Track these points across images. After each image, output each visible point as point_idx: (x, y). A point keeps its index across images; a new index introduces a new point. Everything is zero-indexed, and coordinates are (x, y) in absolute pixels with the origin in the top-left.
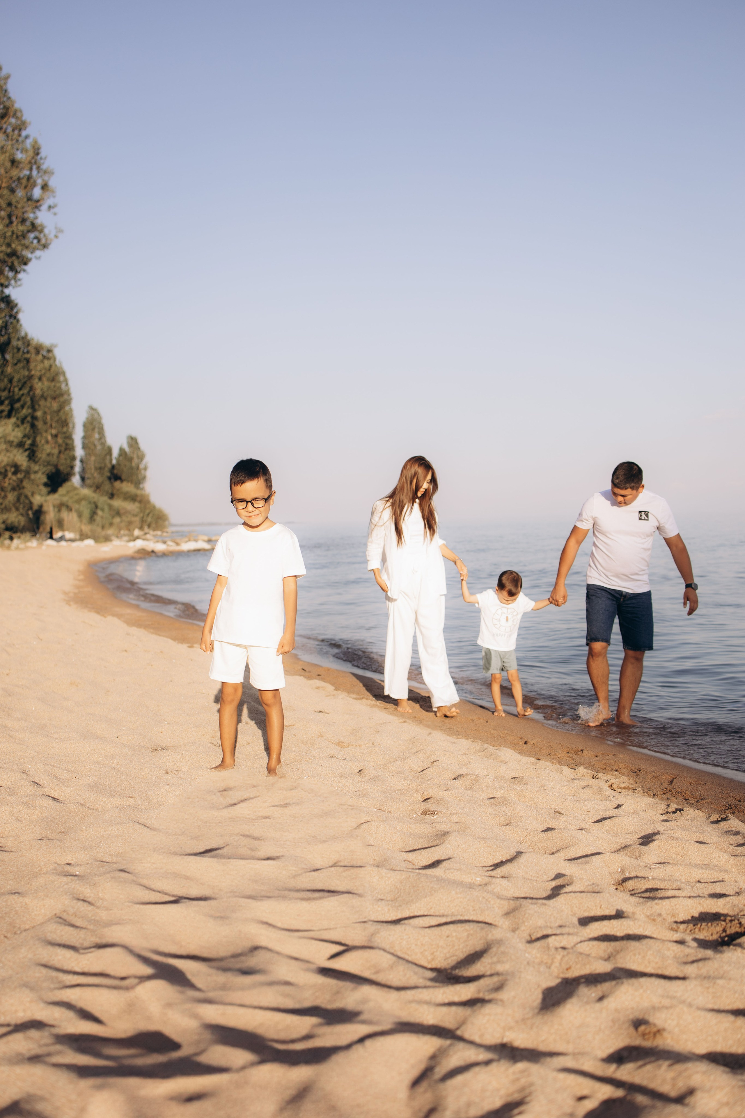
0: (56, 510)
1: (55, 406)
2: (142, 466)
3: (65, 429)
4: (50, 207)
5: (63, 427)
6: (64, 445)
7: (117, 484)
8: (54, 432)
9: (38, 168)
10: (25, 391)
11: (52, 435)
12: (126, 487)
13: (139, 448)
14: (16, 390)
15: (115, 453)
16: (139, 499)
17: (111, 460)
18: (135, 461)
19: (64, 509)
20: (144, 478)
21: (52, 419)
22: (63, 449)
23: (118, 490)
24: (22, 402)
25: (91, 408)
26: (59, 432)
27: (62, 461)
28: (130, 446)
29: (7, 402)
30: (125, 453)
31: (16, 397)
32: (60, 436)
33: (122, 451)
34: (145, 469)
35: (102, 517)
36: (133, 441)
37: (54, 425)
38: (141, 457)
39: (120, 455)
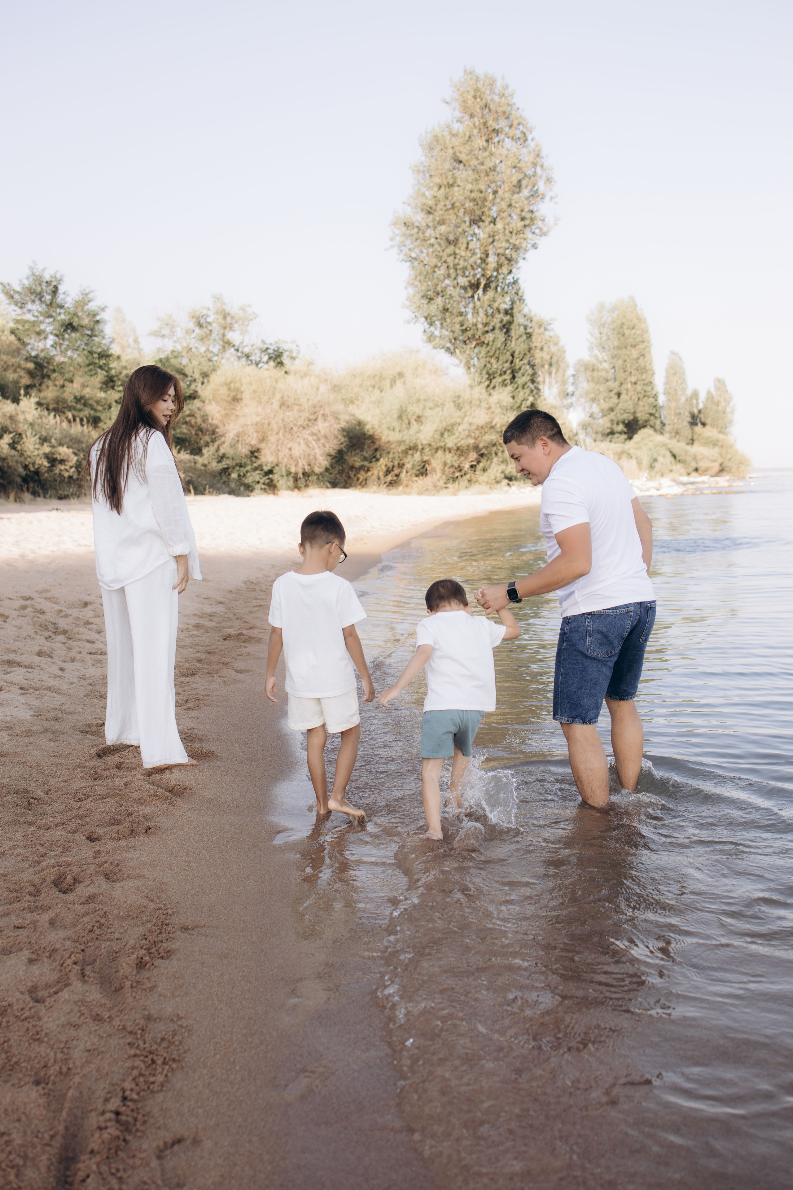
0: (616, 457)
1: (635, 353)
2: (728, 410)
3: (644, 377)
4: (551, 198)
5: (642, 373)
6: (643, 392)
7: (699, 428)
8: (633, 379)
9: (542, 166)
10: (525, 361)
11: (631, 383)
12: (708, 432)
13: (727, 391)
14: (518, 360)
15: (702, 397)
16: (720, 444)
17: (698, 404)
18: (723, 404)
19: (624, 456)
20: (731, 422)
21: (631, 367)
22: (641, 396)
23: (700, 435)
24: (522, 371)
25: (673, 353)
26: (638, 380)
27: (640, 409)
28: (717, 389)
29: (509, 372)
30: (712, 396)
31: (517, 367)
32: (639, 383)
33: (709, 395)
34: (732, 412)
35: (662, 464)
36: (720, 384)
37: (633, 372)
38: (728, 402)
39: (707, 399)
